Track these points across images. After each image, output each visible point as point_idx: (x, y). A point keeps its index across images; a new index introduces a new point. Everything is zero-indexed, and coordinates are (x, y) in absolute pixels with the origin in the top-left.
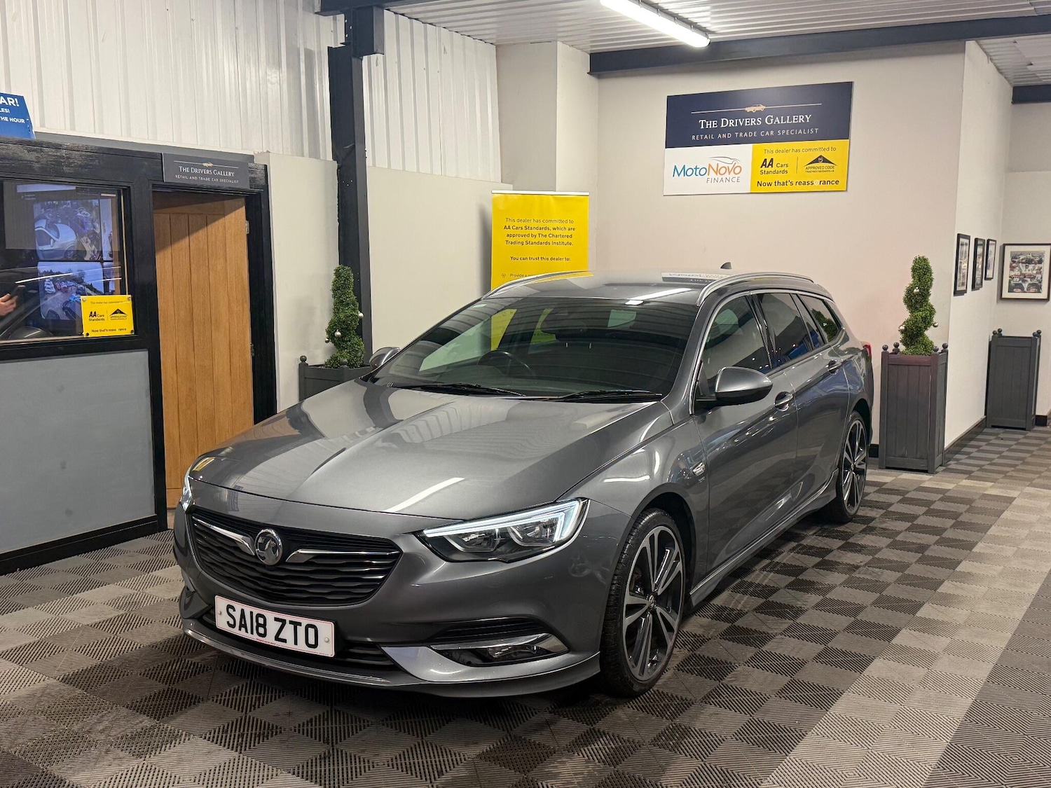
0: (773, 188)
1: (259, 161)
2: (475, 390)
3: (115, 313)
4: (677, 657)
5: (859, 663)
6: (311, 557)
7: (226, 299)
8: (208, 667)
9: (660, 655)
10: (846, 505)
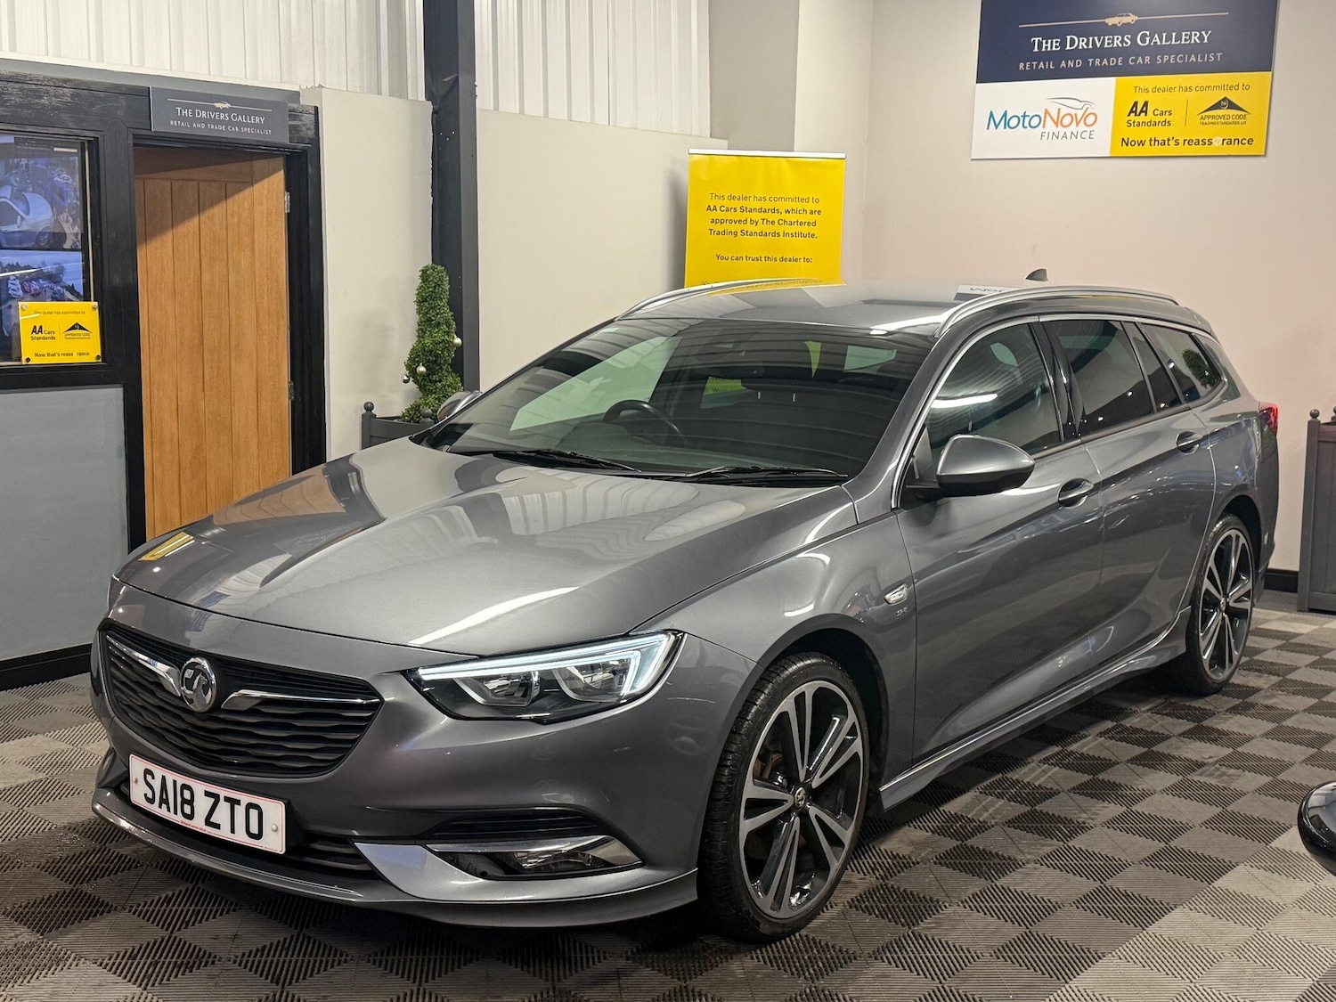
0: (1147, 150)
1: (307, 101)
2: (567, 459)
3: (73, 328)
4: (856, 887)
5: (1145, 912)
6: (257, 702)
7: (253, 313)
8: (139, 862)
9: (818, 882)
10: (1207, 668)
